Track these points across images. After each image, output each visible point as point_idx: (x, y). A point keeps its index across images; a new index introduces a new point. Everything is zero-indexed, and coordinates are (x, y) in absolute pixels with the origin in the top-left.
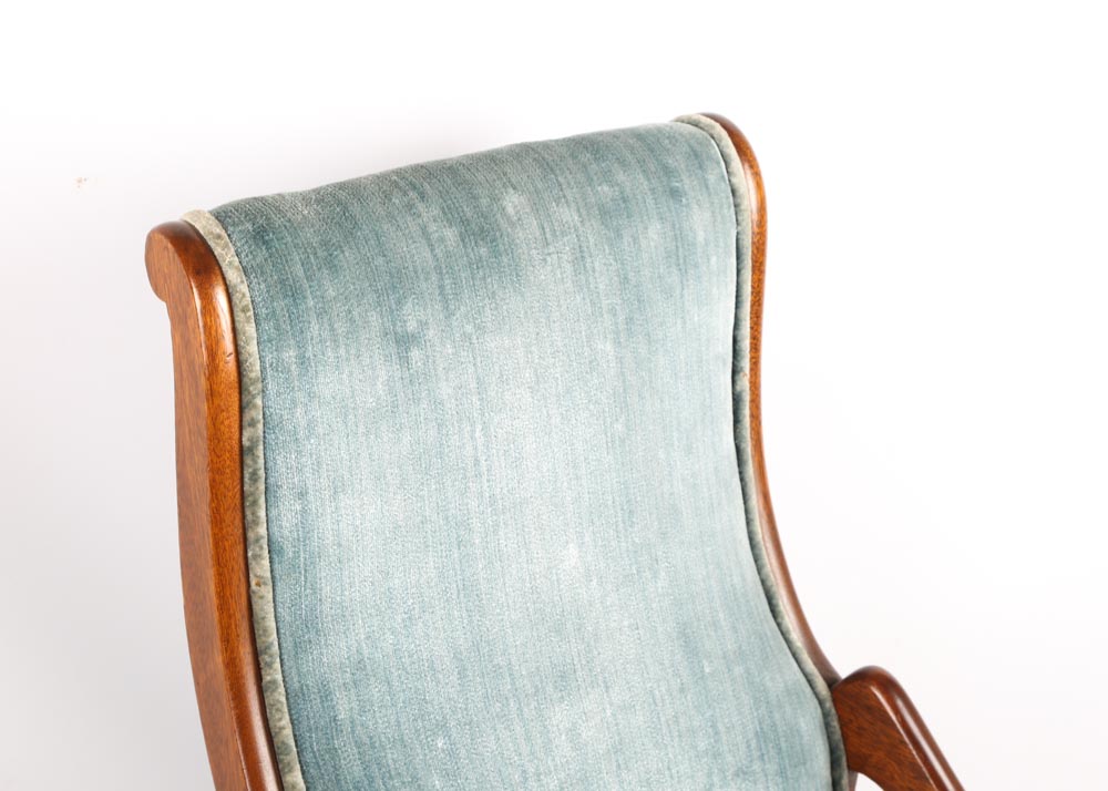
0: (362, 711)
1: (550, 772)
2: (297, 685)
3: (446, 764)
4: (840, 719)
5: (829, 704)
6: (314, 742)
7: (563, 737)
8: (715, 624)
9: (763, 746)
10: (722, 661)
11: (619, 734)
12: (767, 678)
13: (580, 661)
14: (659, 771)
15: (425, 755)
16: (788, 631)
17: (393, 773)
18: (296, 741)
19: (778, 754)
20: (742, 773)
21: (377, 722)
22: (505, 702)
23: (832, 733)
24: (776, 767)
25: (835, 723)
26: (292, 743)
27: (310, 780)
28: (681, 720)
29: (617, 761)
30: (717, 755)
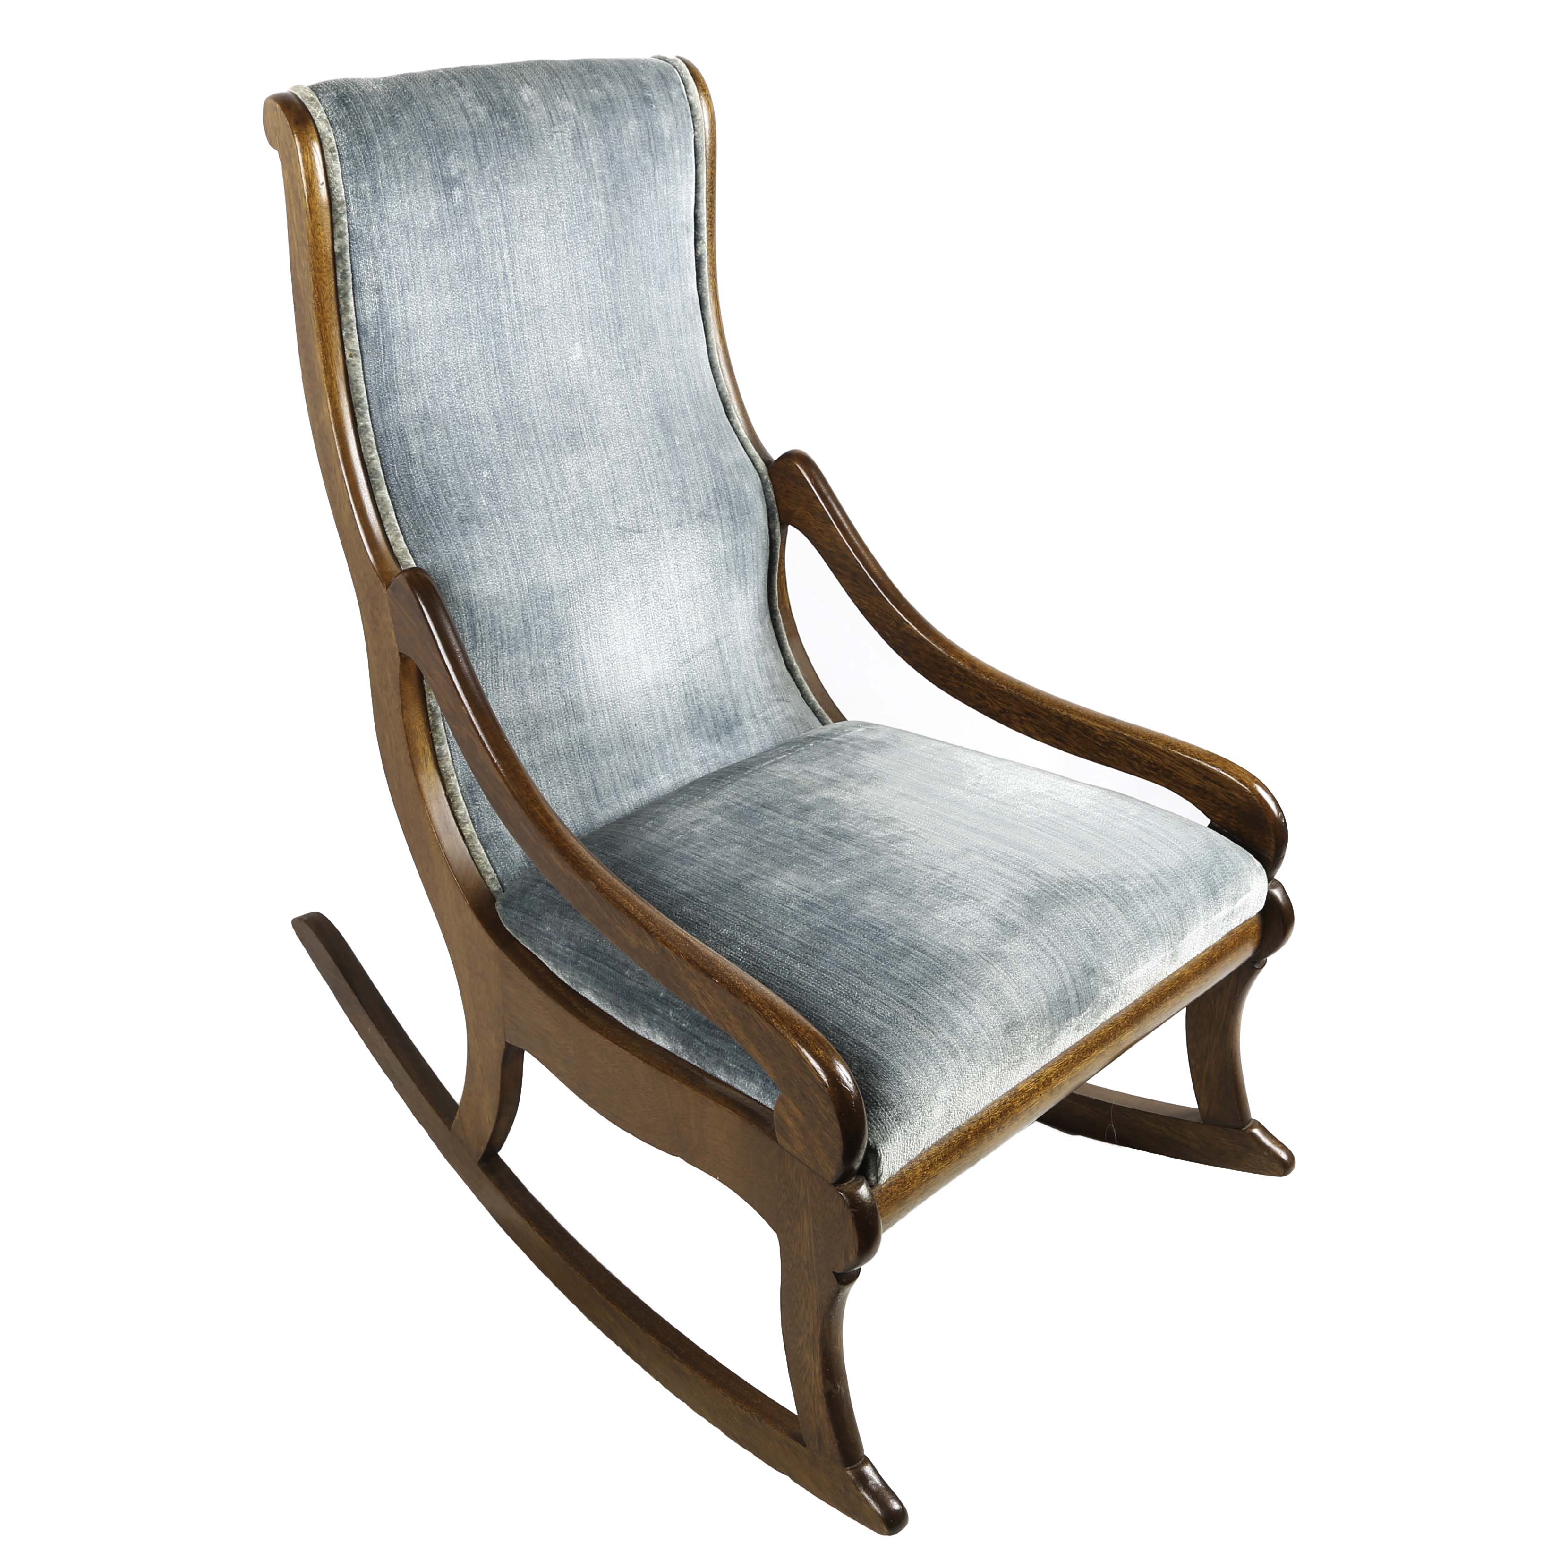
0: (429, 449)
1: (565, 501)
2: (382, 430)
3: (489, 489)
4: (774, 487)
5: (766, 477)
6: (396, 471)
7: (574, 477)
8: (684, 412)
9: (719, 499)
10: (689, 438)
11: (614, 480)
12: (721, 453)
13: (585, 426)
14: (643, 508)
15: (475, 482)
16: (738, 428)
17: (452, 493)
18: (383, 470)
19: (729, 505)
20: (704, 515)
21: (439, 457)
22: (531, 450)
23: (768, 496)
24: (728, 513)
25: (771, 490)
26: (381, 471)
27: (394, 497)
28: (660, 475)
29: (613, 498)
30: (685, 501)
